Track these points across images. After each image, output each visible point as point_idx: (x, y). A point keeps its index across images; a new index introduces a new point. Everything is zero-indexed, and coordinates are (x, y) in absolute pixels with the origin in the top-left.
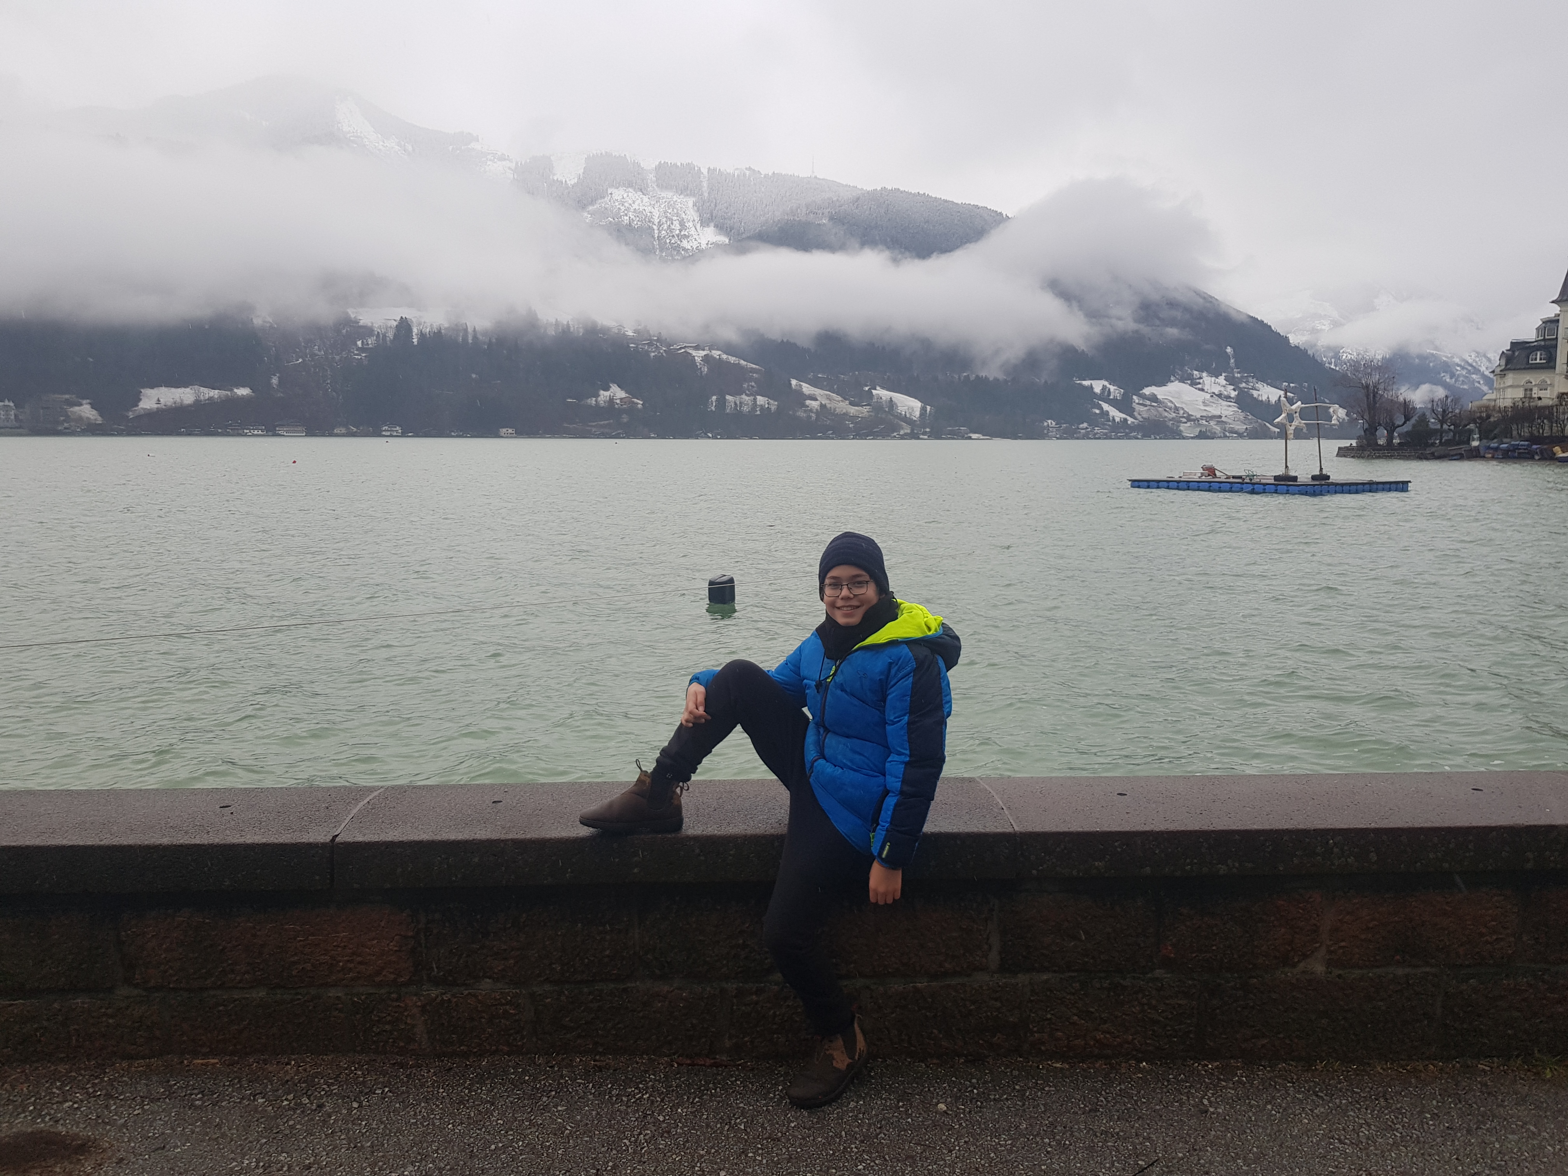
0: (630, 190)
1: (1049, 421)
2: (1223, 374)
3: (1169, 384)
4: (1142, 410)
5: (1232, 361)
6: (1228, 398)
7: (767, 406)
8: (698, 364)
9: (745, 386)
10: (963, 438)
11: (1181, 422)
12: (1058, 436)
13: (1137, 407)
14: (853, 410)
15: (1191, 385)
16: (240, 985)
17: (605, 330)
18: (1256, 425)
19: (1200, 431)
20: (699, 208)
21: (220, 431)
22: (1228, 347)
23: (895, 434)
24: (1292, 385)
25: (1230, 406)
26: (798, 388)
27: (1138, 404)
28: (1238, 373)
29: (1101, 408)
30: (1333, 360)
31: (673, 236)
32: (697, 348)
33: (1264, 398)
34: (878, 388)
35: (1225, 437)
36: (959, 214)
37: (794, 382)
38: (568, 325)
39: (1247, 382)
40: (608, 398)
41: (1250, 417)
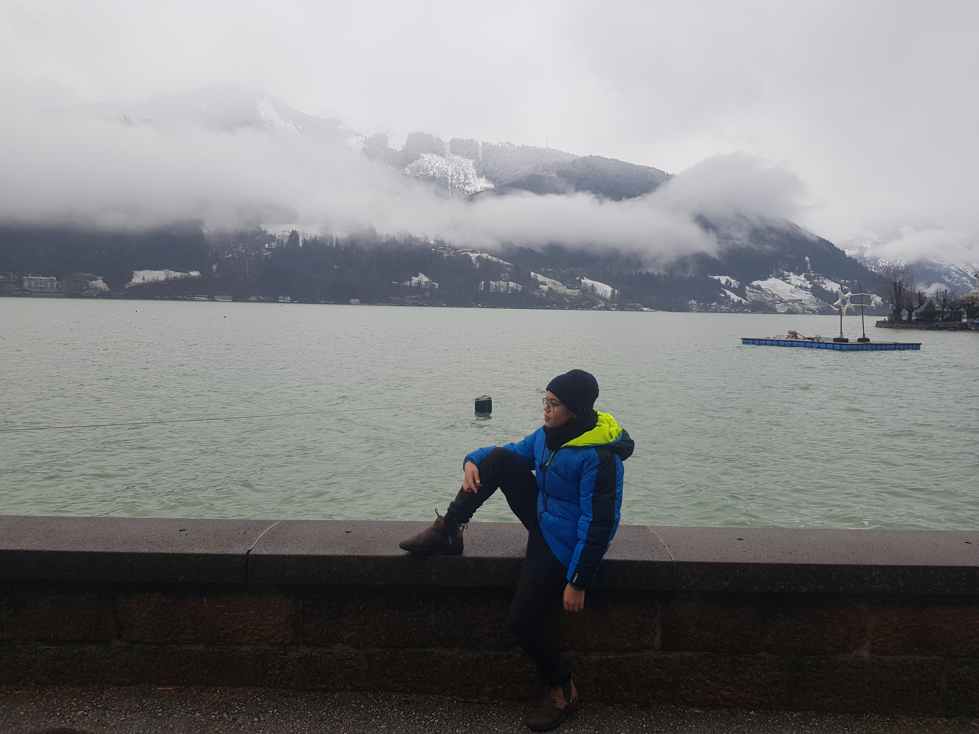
0: (435, 155)
1: (692, 301)
2: (803, 274)
3: (769, 279)
4: (751, 295)
5: (809, 265)
6: (806, 289)
7: (515, 288)
8: (473, 262)
9: (502, 275)
10: (638, 310)
11: (776, 303)
12: (698, 310)
13: (748, 293)
14: (569, 292)
15: (783, 280)
16: (188, 642)
17: (416, 239)
18: (824, 306)
19: (789, 309)
20: (476, 166)
21: (180, 297)
22: (807, 257)
23: (595, 307)
24: (847, 281)
25: (807, 294)
26: (535, 277)
27: (749, 291)
28: (813, 273)
29: (725, 293)
30: (873, 266)
31: (460, 183)
32: (473, 252)
33: (829, 289)
34: (585, 278)
35: (804, 313)
36: (637, 172)
37: (532, 274)
38: (394, 236)
39: (818, 279)
40: (417, 282)
41: (820, 301)
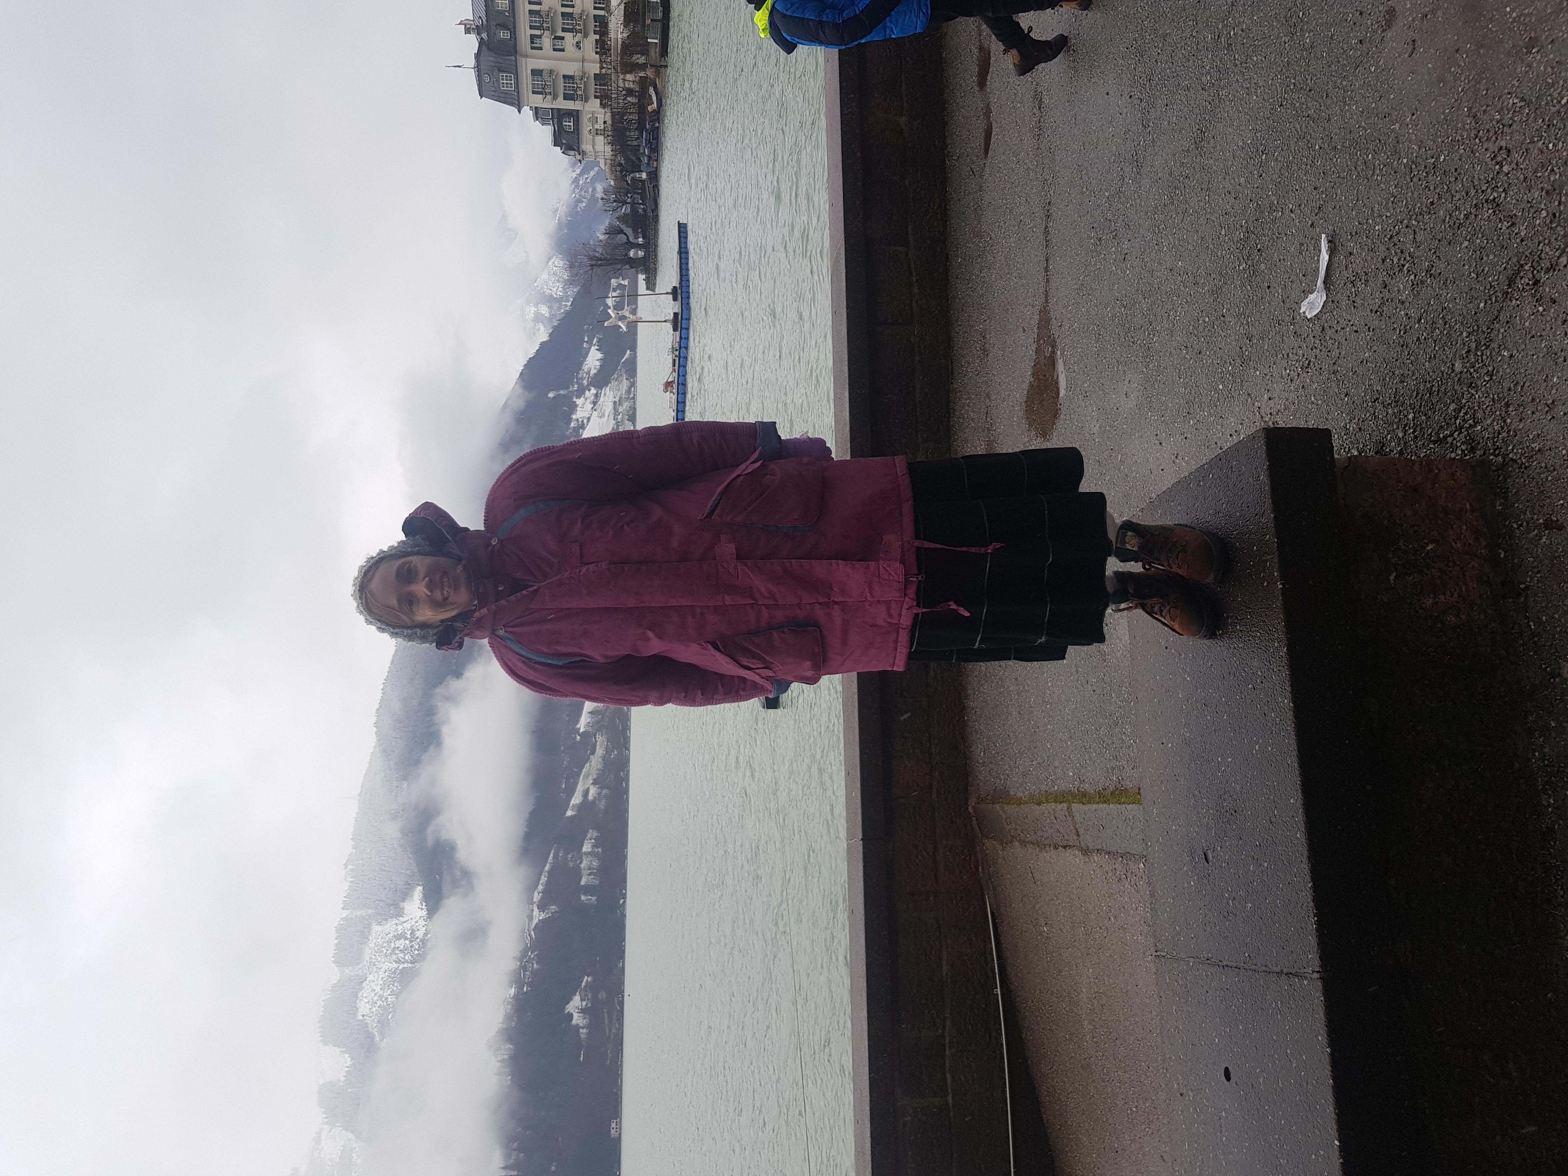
0: (360, 994)
5: (562, 392)
6: (597, 396)
7: (593, 841)
8: (547, 916)
9: (571, 864)
14: (600, 751)
17: (508, 1018)
20: (383, 919)
22: (549, 395)
24: (586, 339)
25: (605, 394)
26: (576, 808)
28: (573, 386)
31: (412, 947)
32: (530, 918)
33: (598, 363)
34: (577, 729)
37: (569, 813)
38: (502, 1061)
39: (583, 379)
40: (581, 1015)
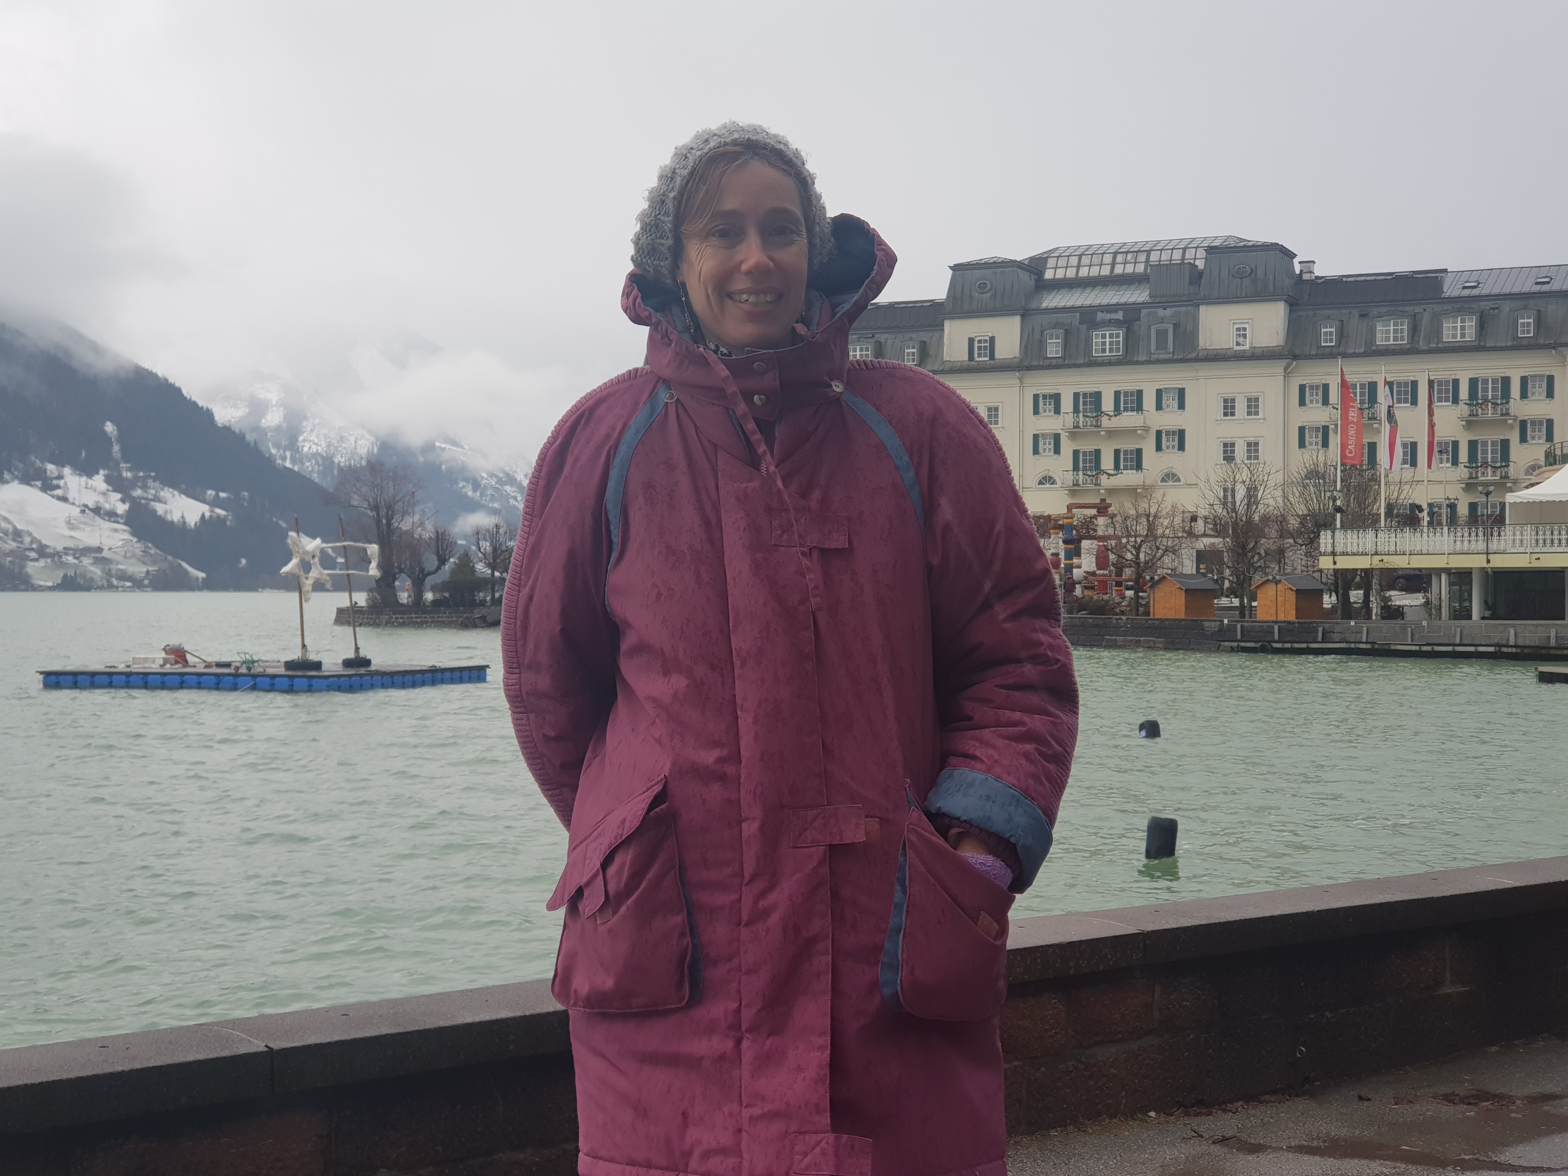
5: (116, 448)
6: (111, 515)
11: (27, 558)
15: (43, 489)
18: (164, 566)
19: (65, 576)
22: (108, 424)
25: (116, 530)
28: (128, 469)
30: (288, 454)
33: (175, 517)
35: (110, 587)
39: (145, 488)
41: (152, 552)
